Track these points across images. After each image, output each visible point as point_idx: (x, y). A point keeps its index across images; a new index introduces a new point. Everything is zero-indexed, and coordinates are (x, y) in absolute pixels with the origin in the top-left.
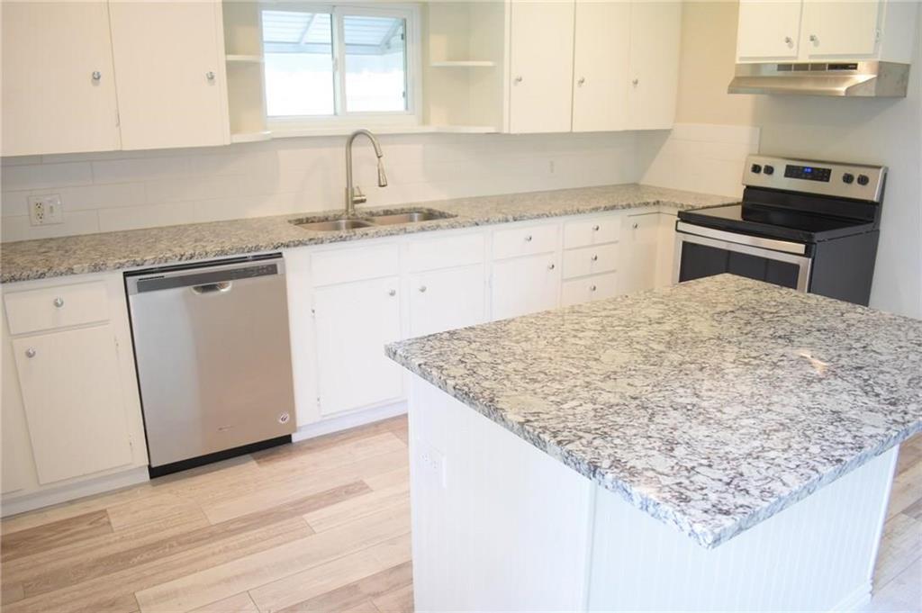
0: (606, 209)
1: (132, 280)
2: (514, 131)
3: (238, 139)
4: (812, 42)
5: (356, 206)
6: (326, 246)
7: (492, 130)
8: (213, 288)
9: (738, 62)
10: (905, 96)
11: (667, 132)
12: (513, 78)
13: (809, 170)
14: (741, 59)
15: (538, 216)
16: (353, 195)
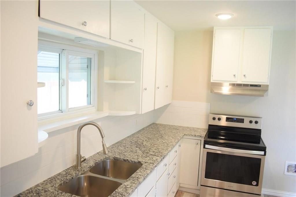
4: (244, 77)
13: (235, 119)
14: (213, 80)
16: (81, 158)
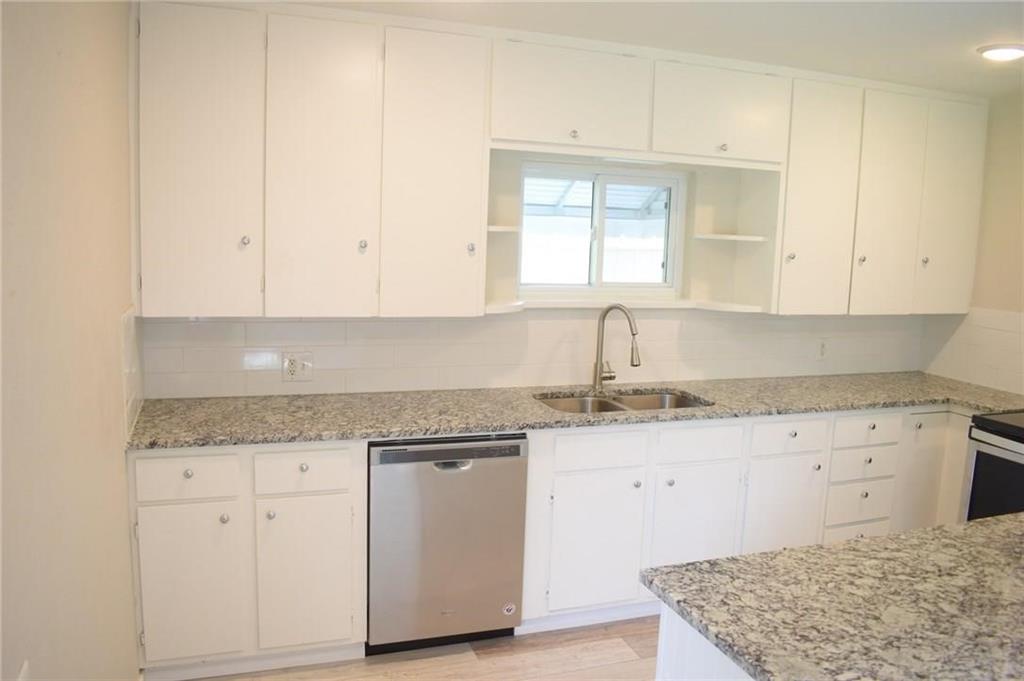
0: (885, 405)
1: (375, 451)
2: (783, 312)
3: (493, 309)
5: (604, 382)
6: (573, 430)
7: (758, 309)
8: (453, 465)
11: (962, 318)
12: (786, 255)
15: (806, 410)
16: (602, 371)
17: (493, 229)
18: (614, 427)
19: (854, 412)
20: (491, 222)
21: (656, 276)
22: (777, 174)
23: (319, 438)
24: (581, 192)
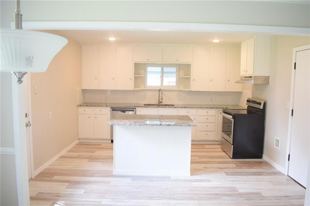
0: (210, 108)
1: (112, 109)
2: (193, 90)
3: (135, 89)
5: (160, 103)
6: (143, 108)
7: (189, 90)
8: (125, 112)
9: (241, 76)
10: (269, 84)
11: (242, 92)
12: (193, 79)
13: (254, 101)
15: (190, 108)
16: (160, 101)
17: (135, 76)
18: (150, 108)
19: (202, 109)
20: (135, 74)
21: (174, 84)
22: (190, 64)
23: (103, 106)
24: (159, 69)
